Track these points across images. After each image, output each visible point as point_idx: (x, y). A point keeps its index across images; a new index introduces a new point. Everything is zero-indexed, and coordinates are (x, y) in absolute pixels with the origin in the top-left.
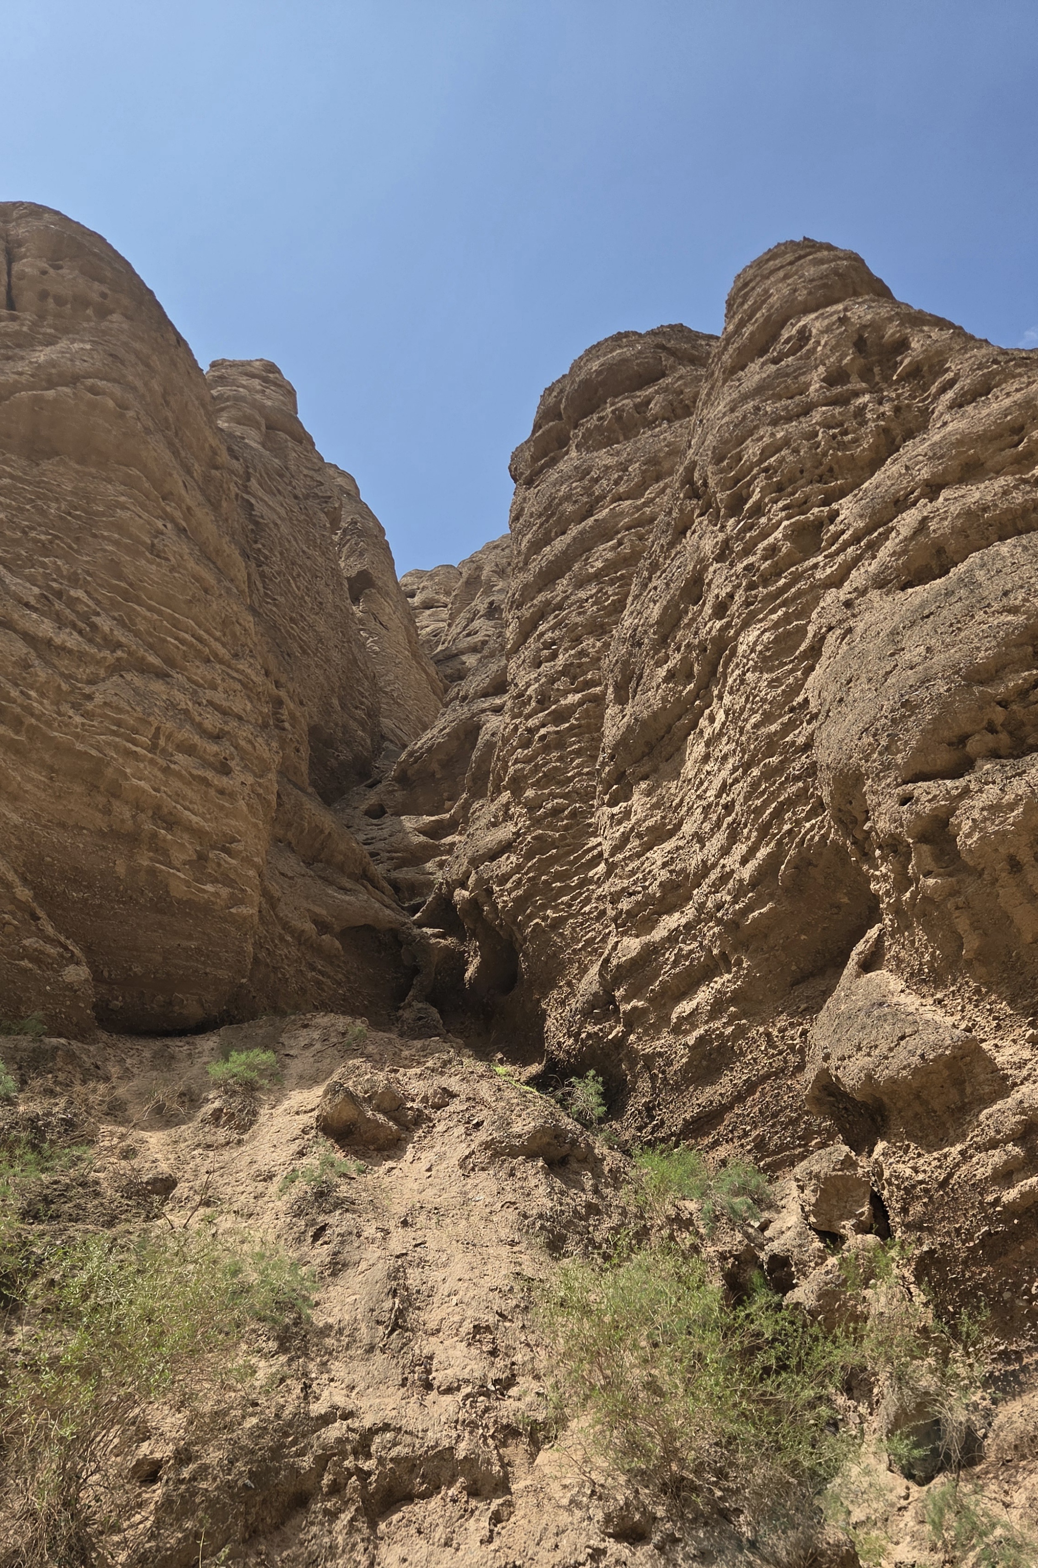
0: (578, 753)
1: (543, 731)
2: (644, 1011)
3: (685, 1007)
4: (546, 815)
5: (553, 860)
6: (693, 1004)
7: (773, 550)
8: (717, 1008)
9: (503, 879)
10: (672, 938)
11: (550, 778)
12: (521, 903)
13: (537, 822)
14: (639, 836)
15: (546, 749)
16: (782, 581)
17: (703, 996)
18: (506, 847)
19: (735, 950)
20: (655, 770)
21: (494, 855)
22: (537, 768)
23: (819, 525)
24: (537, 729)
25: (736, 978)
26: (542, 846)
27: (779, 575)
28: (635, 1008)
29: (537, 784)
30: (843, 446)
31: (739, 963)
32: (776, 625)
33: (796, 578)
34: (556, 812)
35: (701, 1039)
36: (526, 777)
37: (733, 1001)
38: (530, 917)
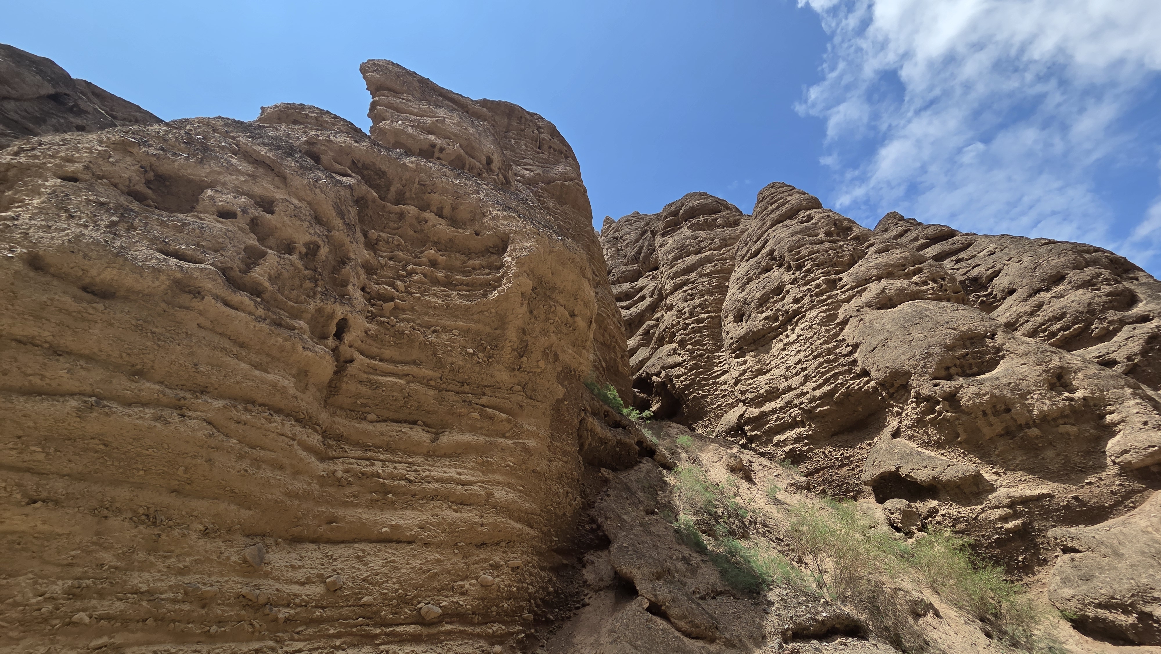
0: (707, 336)
1: (693, 325)
2: (760, 436)
3: (781, 437)
4: (697, 356)
5: (701, 373)
6: (785, 436)
7: (818, 286)
8: (798, 439)
9: (678, 377)
10: (774, 411)
11: (697, 343)
12: (687, 387)
13: (693, 358)
14: (751, 371)
15: (694, 332)
16: (824, 297)
17: (790, 434)
18: (679, 365)
19: (807, 420)
20: (757, 349)
21: (672, 367)
22: (691, 338)
23: (835, 281)
24: (690, 324)
25: (809, 430)
26: (695, 367)
27: (823, 294)
28: (756, 435)
29: (691, 344)
30: (838, 257)
31: (809, 425)
32: (825, 311)
33: (830, 297)
34: (701, 355)
35: (791, 450)
36: (687, 341)
37: (806, 438)
38: (692, 393)
